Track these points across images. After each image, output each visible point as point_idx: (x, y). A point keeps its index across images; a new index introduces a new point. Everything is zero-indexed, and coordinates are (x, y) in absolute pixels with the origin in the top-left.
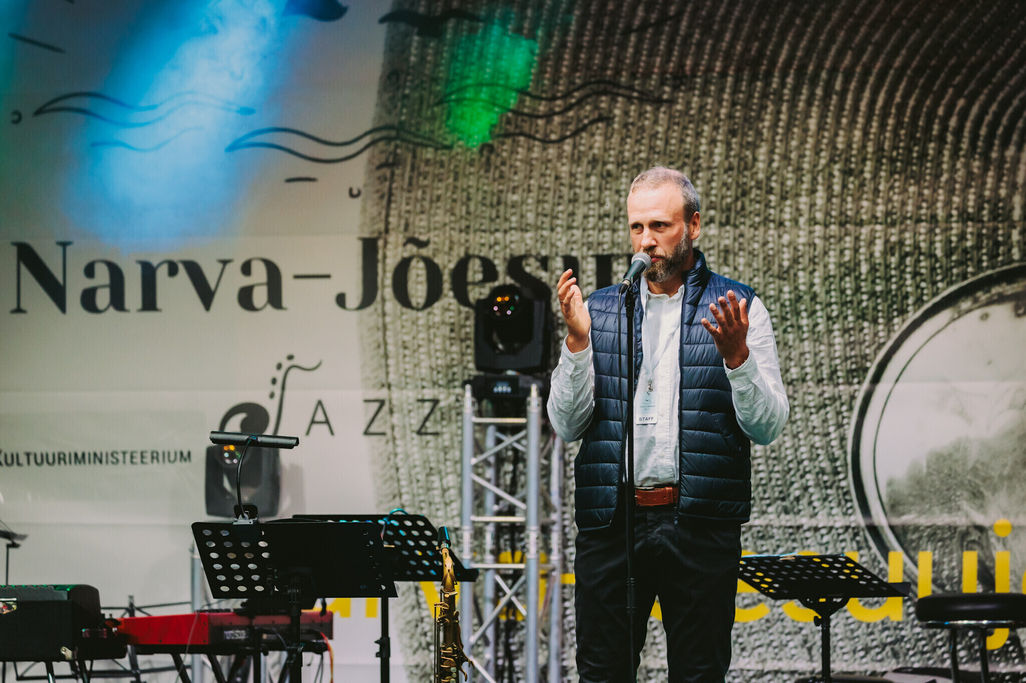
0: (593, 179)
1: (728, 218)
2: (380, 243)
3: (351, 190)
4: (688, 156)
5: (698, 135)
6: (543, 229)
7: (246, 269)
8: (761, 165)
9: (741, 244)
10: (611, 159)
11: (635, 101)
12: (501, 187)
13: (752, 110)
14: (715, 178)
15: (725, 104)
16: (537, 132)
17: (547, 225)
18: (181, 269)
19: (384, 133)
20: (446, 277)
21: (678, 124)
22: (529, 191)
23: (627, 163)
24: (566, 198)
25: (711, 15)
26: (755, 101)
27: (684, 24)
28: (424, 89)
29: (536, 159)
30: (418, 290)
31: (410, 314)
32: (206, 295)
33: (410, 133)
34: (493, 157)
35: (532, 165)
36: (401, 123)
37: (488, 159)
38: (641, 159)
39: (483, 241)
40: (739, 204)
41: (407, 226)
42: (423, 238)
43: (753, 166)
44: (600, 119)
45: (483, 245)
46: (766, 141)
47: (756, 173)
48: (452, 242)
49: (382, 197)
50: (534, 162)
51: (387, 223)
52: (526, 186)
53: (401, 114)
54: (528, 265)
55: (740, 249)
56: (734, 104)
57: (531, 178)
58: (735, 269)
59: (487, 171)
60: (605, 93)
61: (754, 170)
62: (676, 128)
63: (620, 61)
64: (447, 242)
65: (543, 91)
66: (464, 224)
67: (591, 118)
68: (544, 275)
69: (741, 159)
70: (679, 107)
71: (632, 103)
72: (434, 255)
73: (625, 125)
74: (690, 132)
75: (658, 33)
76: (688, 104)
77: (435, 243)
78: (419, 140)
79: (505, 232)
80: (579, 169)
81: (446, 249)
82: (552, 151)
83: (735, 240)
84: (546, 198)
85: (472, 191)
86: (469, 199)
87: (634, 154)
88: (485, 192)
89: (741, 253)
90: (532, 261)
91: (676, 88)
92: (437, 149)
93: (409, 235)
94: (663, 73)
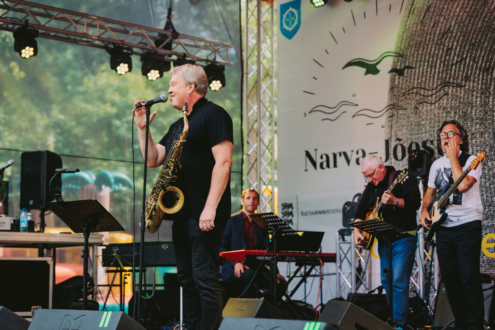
0: (444, 114)
1: (482, 122)
2: (390, 141)
3: (382, 126)
4: (470, 103)
5: (473, 95)
6: (431, 132)
7: (357, 153)
8: (491, 103)
9: (486, 130)
10: (449, 107)
11: (455, 87)
12: (420, 120)
13: (488, 85)
14: (478, 109)
15: (480, 84)
16: (429, 101)
17: (432, 130)
18: (342, 154)
19: (390, 107)
20: (407, 150)
21: (467, 93)
22: (427, 120)
23: (453, 107)
24: (437, 121)
25: (475, 56)
26: (488, 82)
27: (468, 60)
28: (399, 92)
29: (429, 110)
30: (400, 155)
31: (398, 162)
32: (348, 161)
33: (396, 106)
34: (417, 110)
35: (428, 112)
36: (394, 103)
37: (416, 111)
38: (457, 106)
39: (416, 137)
40: (485, 117)
41: (396, 135)
42: (400, 138)
43: (488, 104)
44: (445, 94)
45: (416, 139)
46: (492, 95)
47: (489, 106)
48: (408, 139)
49: (390, 127)
50: (428, 111)
51: (391, 135)
52: (426, 119)
53: (394, 100)
54: (428, 144)
55: (486, 132)
56: (482, 84)
57: (427, 116)
58: (485, 139)
59: (416, 115)
60: (446, 86)
61: (489, 105)
62: (466, 94)
63: (450, 75)
64: (406, 139)
65: (430, 88)
66: (411, 132)
67: (443, 94)
68: (432, 146)
69: (485, 102)
70: (467, 87)
71: (454, 88)
72: (403, 143)
73: (452, 95)
74: (470, 95)
75: (460, 64)
76: (470, 85)
77: (403, 139)
78: (398, 108)
79: (421, 134)
80: (440, 111)
81: (406, 141)
82: (433, 106)
83: (484, 129)
84: (432, 122)
85: (412, 122)
86: (412, 125)
87: (455, 104)
88: (416, 122)
89: (486, 133)
90: (429, 142)
91: (466, 81)
92: (403, 110)
93: (397, 137)
94: (462, 76)
